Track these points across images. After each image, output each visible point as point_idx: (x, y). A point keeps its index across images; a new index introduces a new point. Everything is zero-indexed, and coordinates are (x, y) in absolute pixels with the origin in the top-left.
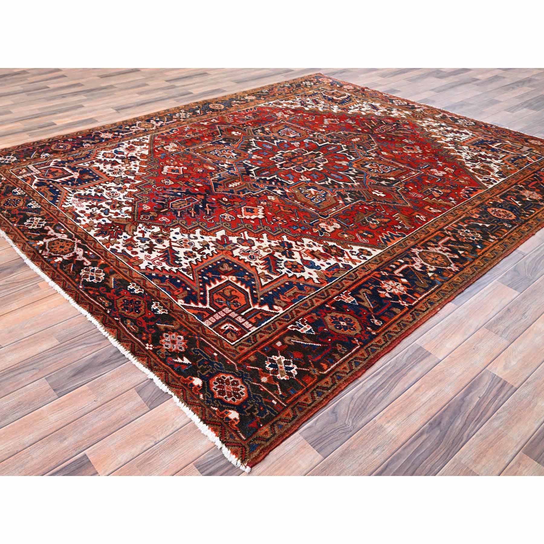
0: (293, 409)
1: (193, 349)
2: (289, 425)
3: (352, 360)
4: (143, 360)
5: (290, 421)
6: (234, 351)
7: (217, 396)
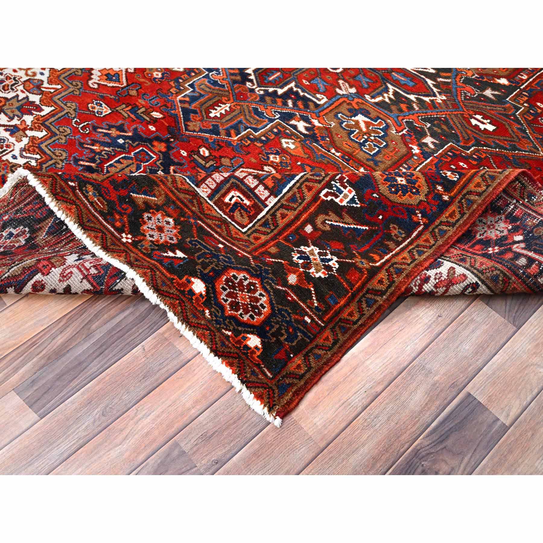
0: (333, 330)
1: (188, 240)
2: (329, 354)
3: (413, 249)
4: (120, 256)
5: (330, 349)
6: (246, 241)
7: (229, 312)
